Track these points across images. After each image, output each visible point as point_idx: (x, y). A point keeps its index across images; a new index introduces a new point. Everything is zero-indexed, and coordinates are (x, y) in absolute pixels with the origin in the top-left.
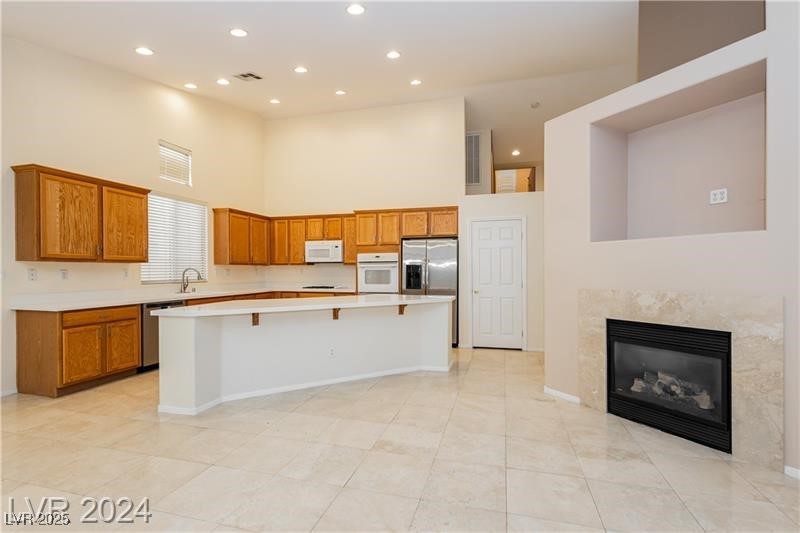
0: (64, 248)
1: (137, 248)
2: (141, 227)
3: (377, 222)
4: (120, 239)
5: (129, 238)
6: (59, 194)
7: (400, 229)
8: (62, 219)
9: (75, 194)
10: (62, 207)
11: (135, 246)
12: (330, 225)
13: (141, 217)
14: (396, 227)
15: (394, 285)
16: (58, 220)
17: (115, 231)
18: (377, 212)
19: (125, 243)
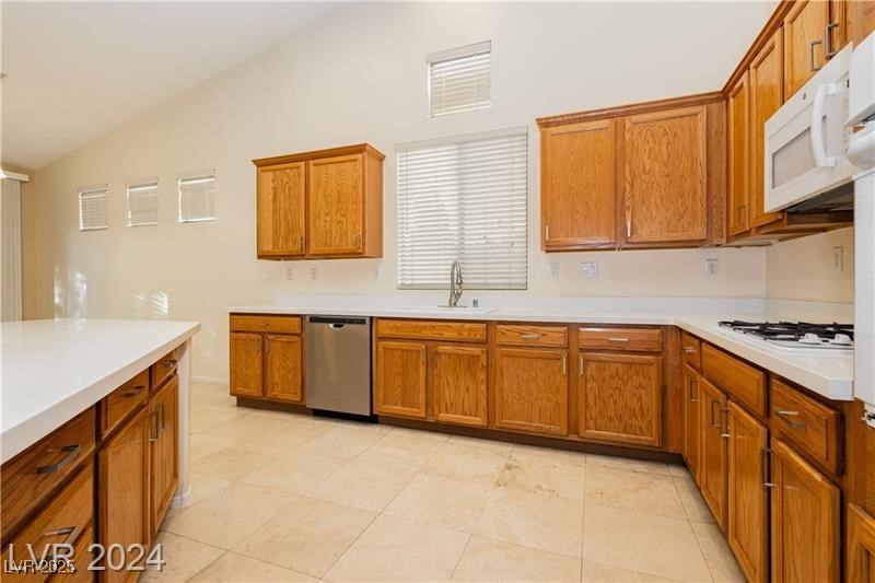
0: (275, 243)
1: (349, 234)
2: (356, 203)
4: (328, 226)
5: (339, 222)
6: (272, 185)
8: (275, 211)
9: (286, 180)
10: (275, 198)
11: (346, 232)
13: (356, 187)
16: (271, 214)
17: (323, 214)
19: (334, 231)
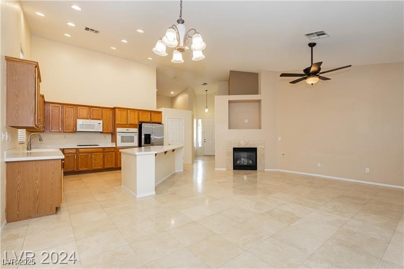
3: (127, 114)
7: (138, 118)
12: (93, 111)
14: (136, 117)
15: (136, 143)
18: (128, 109)
